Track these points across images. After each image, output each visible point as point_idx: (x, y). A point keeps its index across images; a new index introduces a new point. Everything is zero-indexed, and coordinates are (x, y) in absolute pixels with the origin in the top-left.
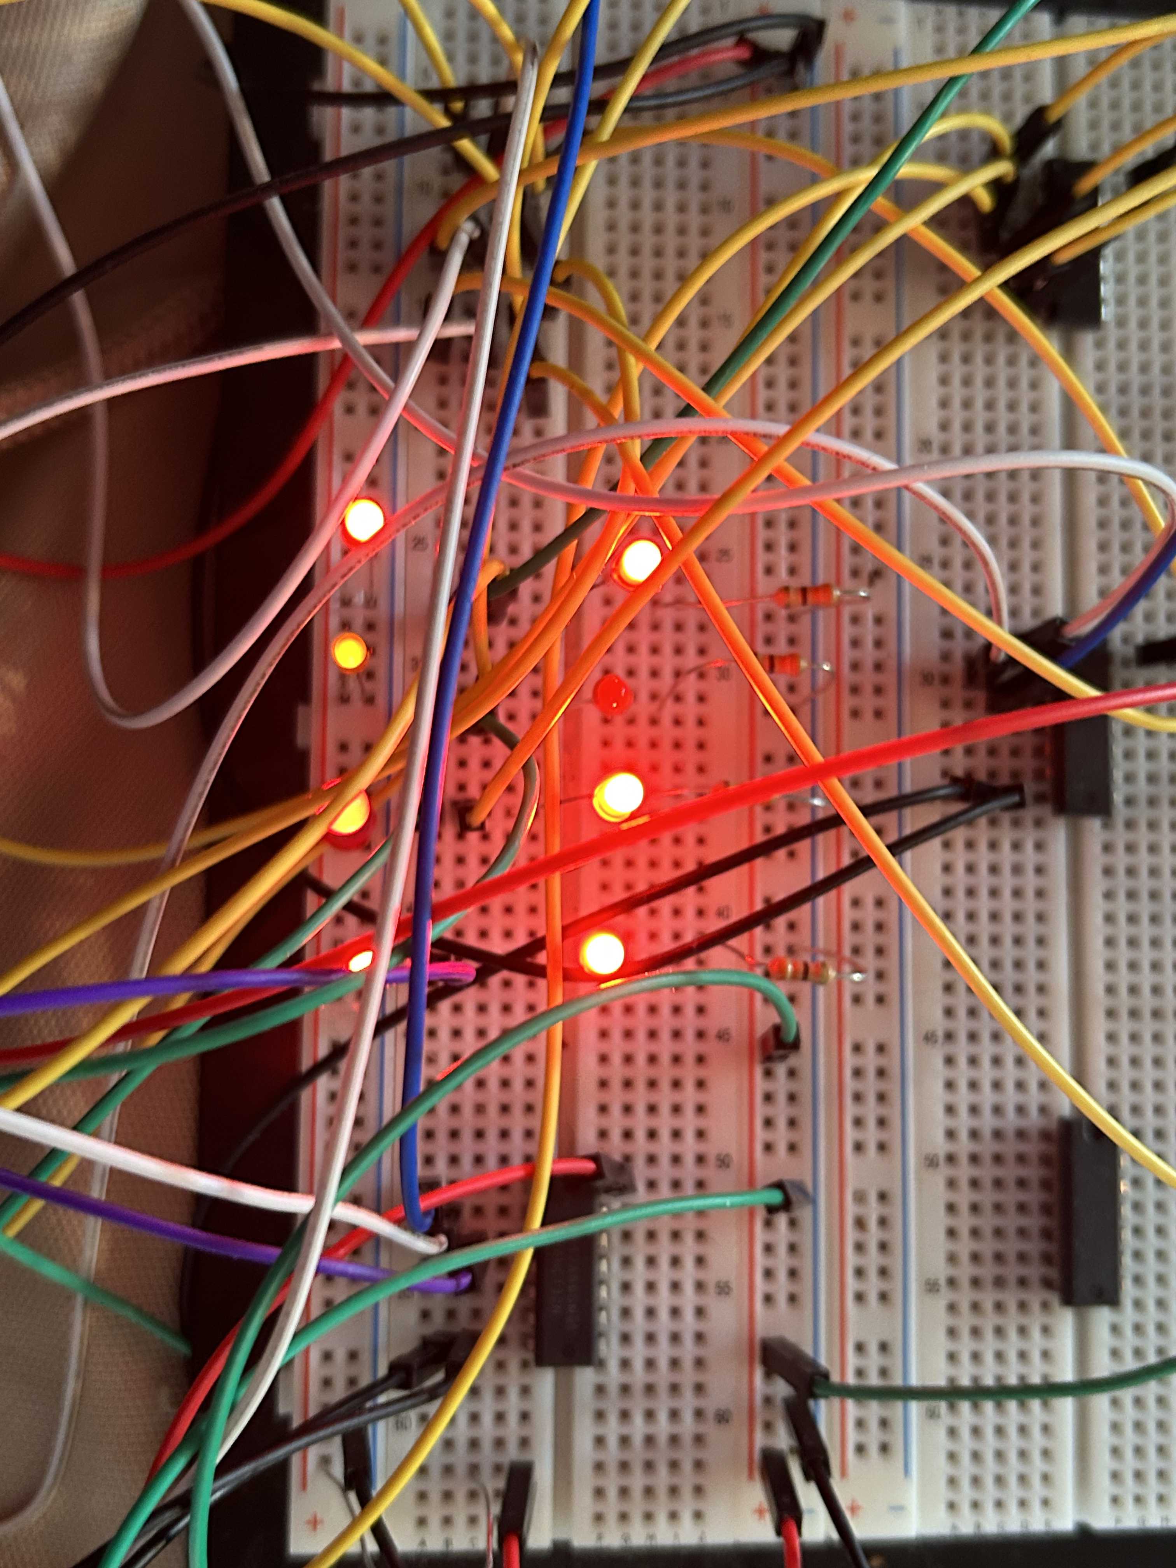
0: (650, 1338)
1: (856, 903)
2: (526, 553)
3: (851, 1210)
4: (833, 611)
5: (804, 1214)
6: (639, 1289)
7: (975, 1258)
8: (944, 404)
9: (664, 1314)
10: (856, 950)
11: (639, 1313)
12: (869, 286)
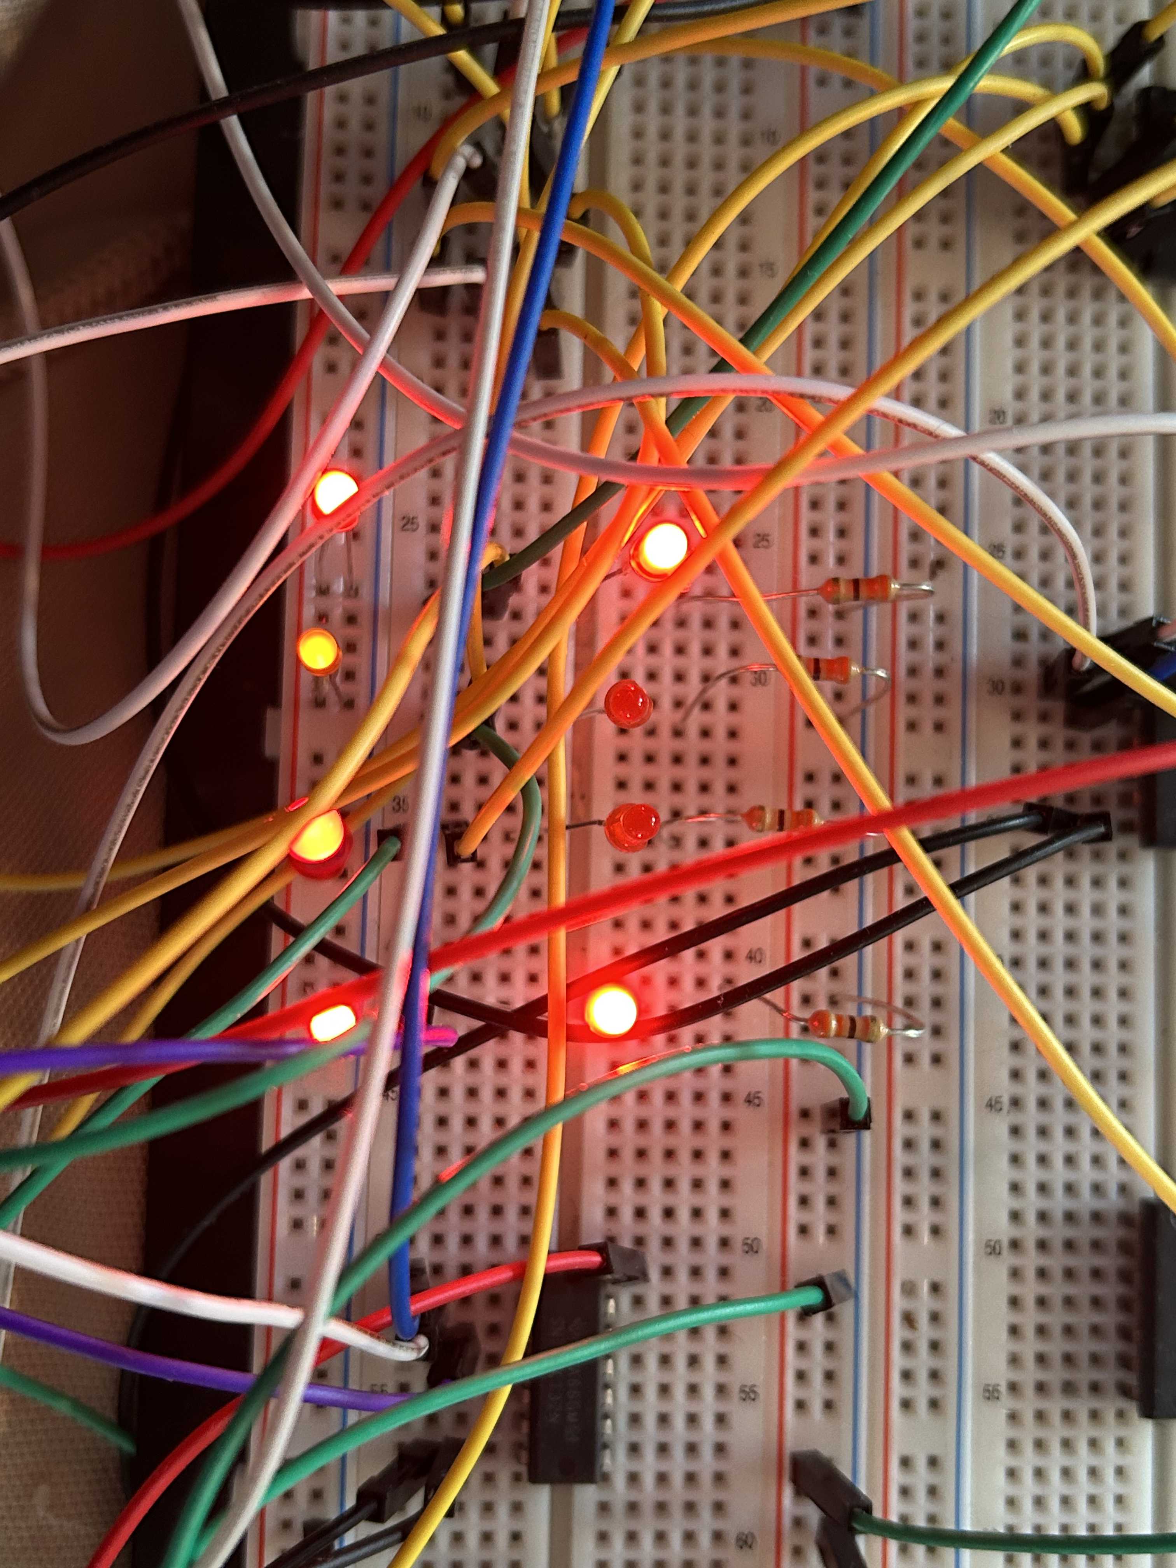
0: (663, 1449)
1: (910, 946)
2: (533, 534)
3: (899, 1302)
4: (888, 607)
5: (844, 1310)
6: (651, 1392)
7: (1041, 1359)
8: (1020, 368)
9: (679, 1422)
10: (909, 1002)
11: (650, 1421)
12: (935, 231)
